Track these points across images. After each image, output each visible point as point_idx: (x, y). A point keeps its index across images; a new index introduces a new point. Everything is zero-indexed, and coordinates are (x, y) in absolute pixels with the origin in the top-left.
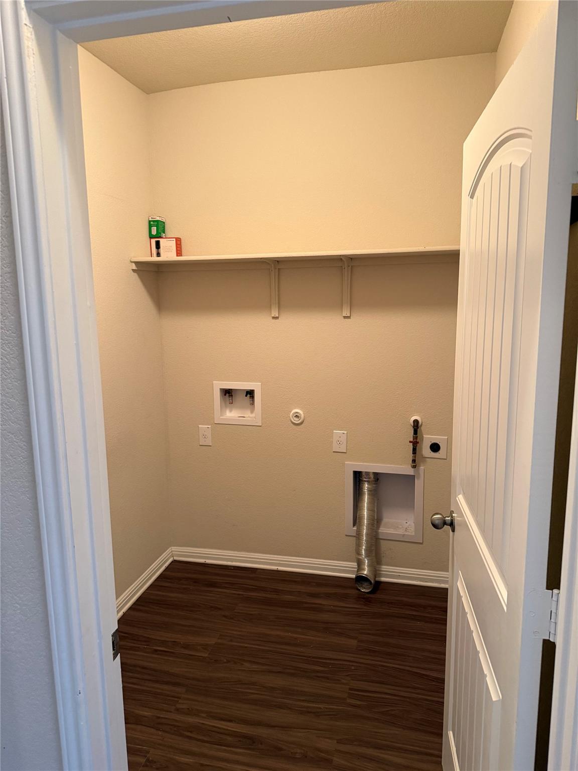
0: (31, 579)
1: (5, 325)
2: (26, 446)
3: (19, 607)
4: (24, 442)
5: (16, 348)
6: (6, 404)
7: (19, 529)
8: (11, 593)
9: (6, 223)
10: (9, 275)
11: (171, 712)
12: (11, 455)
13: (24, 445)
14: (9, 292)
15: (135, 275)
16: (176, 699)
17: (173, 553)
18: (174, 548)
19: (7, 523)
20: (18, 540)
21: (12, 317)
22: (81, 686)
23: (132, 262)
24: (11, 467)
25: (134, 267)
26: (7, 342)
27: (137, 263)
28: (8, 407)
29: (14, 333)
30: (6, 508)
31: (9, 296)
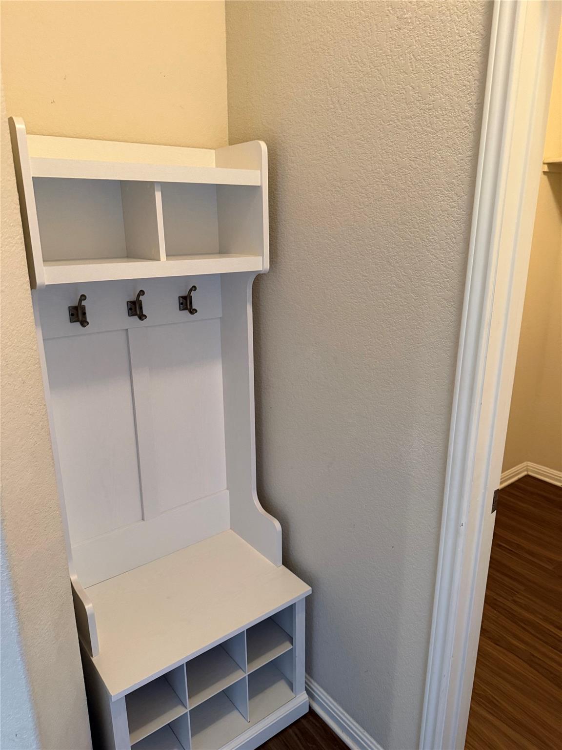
0: (437, 423)
1: (458, 204)
2: (456, 312)
3: (424, 443)
4: (454, 308)
5: (464, 225)
6: (445, 274)
7: (435, 380)
8: (419, 431)
9: (476, 110)
10: (469, 158)
11: (508, 600)
12: (440, 318)
13: (454, 311)
14: (467, 174)
15: (545, 178)
16: (515, 593)
17: (529, 468)
18: (530, 464)
19: (426, 374)
20: (433, 389)
21: (466, 197)
22: (464, 520)
23: (544, 163)
24: (439, 328)
25: (546, 169)
26: (457, 219)
27: (549, 165)
28: (447, 277)
29: (465, 212)
30: (428, 362)
31: (466, 177)
